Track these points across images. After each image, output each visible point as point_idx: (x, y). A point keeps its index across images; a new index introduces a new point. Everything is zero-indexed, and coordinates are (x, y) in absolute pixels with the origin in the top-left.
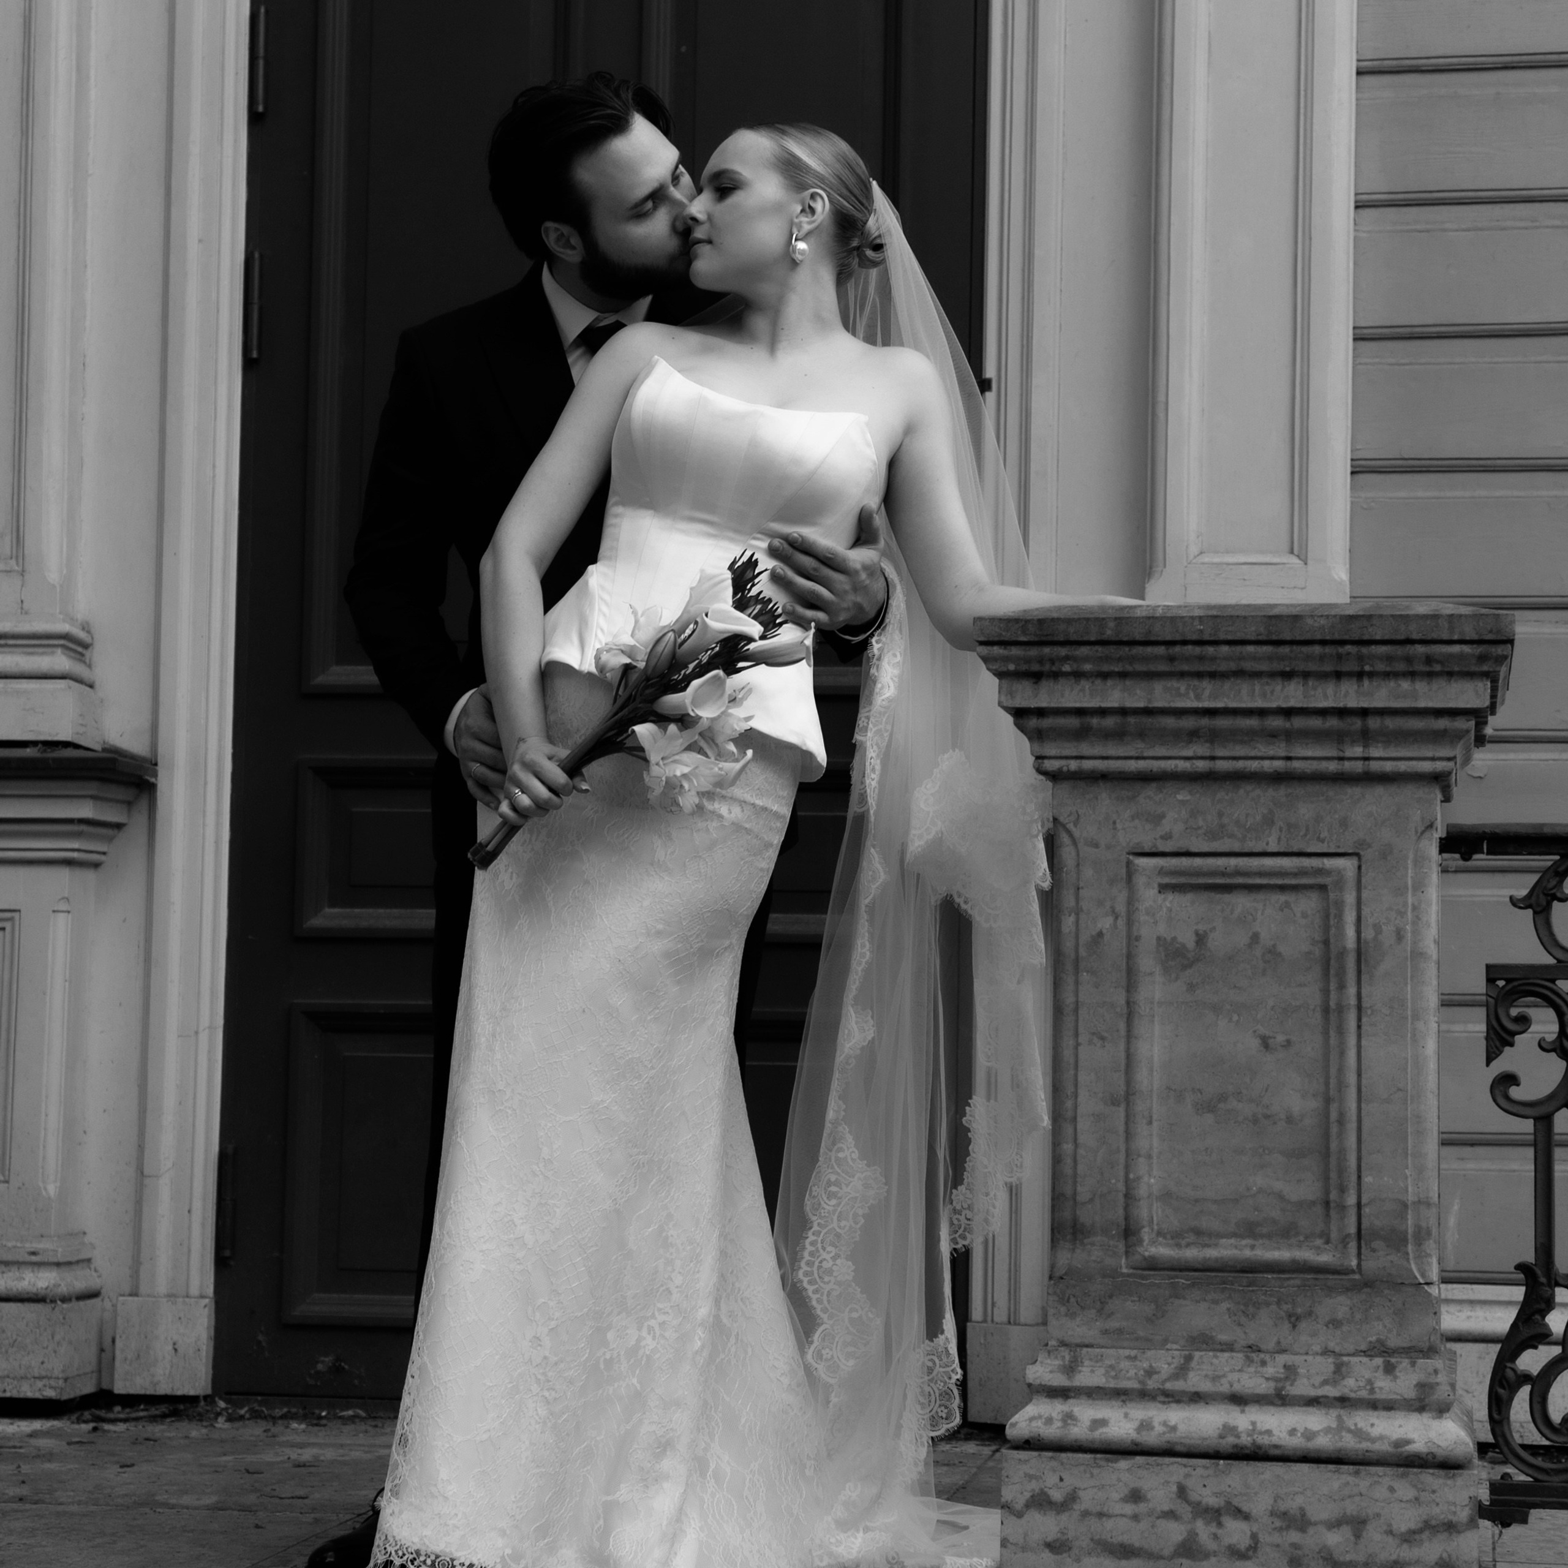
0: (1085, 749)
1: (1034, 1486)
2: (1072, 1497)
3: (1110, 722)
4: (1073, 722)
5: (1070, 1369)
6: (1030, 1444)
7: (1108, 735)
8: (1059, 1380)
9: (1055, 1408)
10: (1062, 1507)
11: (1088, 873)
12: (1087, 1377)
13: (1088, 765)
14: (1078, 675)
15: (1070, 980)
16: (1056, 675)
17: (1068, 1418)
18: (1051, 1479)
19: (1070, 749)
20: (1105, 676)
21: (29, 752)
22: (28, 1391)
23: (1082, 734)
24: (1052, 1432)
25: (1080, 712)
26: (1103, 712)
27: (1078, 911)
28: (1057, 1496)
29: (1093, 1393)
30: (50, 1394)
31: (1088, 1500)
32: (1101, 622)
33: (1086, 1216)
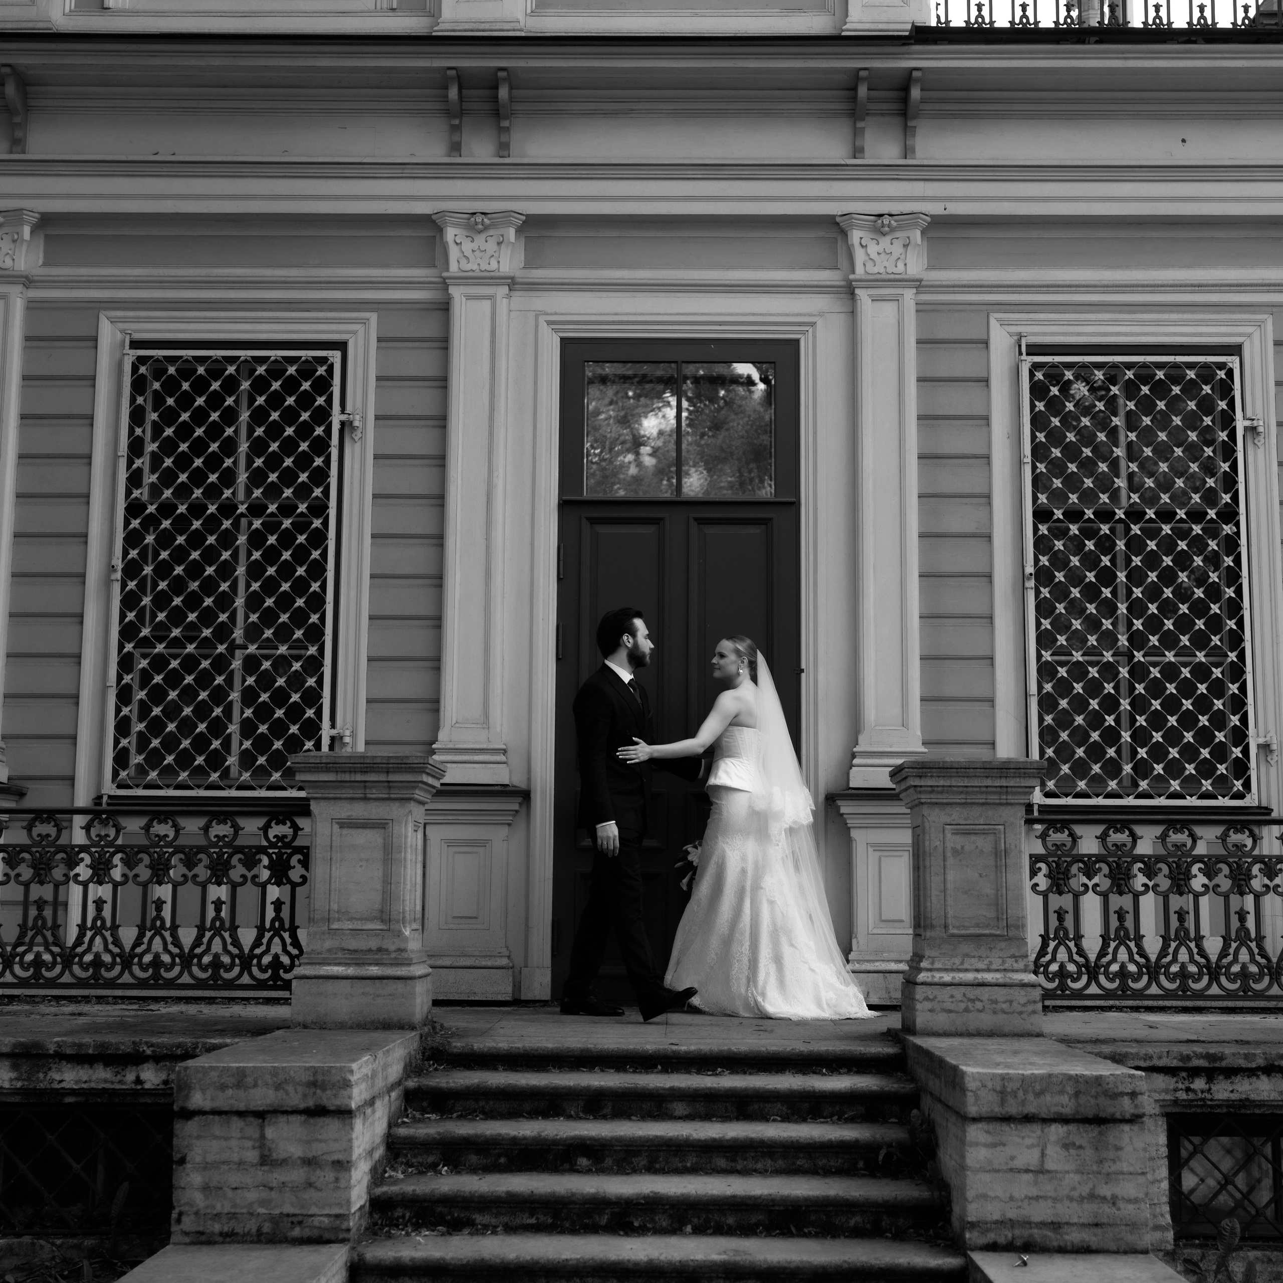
0: (932, 796)
1: (925, 995)
2: (935, 997)
3: (940, 789)
4: (929, 789)
5: (932, 963)
6: (922, 984)
7: (938, 793)
8: (929, 966)
9: (929, 974)
10: (932, 1000)
11: (933, 830)
12: (937, 965)
13: (933, 801)
14: (932, 776)
15: (928, 859)
16: (926, 776)
17: (933, 976)
18: (929, 993)
19: (928, 796)
20: (939, 777)
21: (496, 788)
22: (500, 998)
23: (932, 792)
24: (929, 980)
25: (931, 786)
26: (938, 786)
27: (930, 840)
28: (931, 997)
29: (938, 970)
30: (508, 999)
31: (939, 998)
32: (939, 763)
33: (934, 922)
